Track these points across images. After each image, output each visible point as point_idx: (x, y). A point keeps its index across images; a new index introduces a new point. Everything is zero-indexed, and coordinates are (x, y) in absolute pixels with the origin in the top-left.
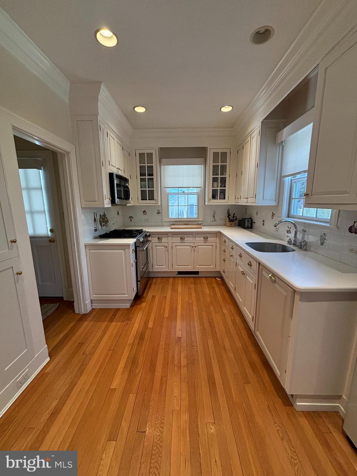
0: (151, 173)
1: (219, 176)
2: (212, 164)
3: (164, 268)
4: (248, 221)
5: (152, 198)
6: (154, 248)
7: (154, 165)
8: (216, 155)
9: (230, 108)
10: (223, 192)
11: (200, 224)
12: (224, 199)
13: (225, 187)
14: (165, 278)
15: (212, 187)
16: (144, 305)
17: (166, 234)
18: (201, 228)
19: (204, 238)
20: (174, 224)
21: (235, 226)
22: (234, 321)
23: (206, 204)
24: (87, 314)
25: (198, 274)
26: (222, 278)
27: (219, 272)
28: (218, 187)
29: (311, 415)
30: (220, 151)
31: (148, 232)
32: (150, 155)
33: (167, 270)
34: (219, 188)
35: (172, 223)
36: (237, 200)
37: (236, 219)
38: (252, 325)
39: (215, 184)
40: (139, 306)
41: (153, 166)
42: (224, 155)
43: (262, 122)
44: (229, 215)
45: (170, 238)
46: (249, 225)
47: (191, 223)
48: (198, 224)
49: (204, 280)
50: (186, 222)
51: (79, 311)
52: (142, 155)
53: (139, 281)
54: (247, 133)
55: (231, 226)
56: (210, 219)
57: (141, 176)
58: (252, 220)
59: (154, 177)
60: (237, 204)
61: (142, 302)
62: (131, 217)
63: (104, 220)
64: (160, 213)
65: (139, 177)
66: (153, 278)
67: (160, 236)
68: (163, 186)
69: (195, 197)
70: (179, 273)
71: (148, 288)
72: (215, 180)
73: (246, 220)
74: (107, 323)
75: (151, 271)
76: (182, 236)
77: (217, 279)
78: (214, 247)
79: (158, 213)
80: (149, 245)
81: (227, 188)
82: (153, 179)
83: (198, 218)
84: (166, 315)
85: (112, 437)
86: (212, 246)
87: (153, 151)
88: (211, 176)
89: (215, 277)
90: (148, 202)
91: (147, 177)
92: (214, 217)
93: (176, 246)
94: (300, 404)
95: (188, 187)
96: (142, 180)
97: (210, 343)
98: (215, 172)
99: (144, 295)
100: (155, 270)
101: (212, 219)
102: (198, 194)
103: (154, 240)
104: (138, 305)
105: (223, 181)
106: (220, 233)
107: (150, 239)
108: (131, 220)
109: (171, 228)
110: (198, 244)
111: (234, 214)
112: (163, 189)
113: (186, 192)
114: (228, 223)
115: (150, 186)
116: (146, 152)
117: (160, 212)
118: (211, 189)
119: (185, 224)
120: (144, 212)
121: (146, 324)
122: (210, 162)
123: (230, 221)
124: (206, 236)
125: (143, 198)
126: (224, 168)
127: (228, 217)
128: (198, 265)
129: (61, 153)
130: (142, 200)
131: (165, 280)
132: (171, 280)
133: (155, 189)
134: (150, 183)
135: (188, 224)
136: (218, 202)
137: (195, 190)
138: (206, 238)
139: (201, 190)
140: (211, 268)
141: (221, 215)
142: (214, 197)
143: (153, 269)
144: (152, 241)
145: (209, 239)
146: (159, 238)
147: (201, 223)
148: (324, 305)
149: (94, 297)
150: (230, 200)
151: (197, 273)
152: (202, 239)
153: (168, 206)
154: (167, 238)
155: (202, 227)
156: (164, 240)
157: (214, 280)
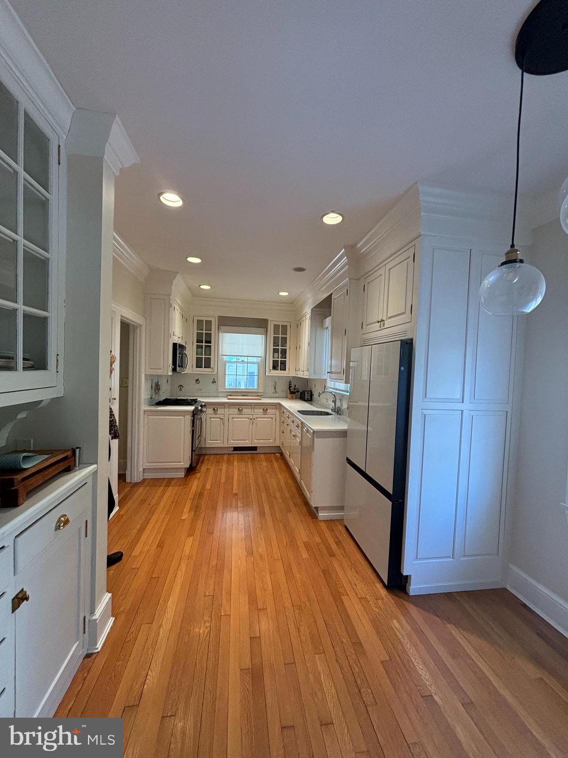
0: (208, 340)
1: (280, 348)
2: (272, 336)
3: (218, 444)
4: (308, 393)
5: (208, 365)
6: (208, 418)
7: (213, 332)
8: (276, 327)
9: (287, 294)
10: (284, 364)
11: (260, 396)
12: (285, 370)
13: (286, 358)
14: (219, 455)
15: (273, 358)
16: (198, 475)
17: (223, 405)
18: (260, 399)
19: (263, 410)
20: (231, 395)
21: (296, 399)
22: (286, 483)
23: (267, 374)
24: (139, 483)
25: (256, 450)
26: (282, 454)
27: (279, 446)
28: (278, 358)
29: (329, 522)
30: (281, 324)
31: (203, 402)
32: (209, 323)
33: (222, 446)
34: (280, 359)
35: (228, 394)
36: (298, 372)
37: (298, 391)
38: (298, 476)
39: (276, 354)
40: (193, 477)
41: (211, 333)
42: (285, 328)
43: (312, 309)
44: (290, 387)
45: (227, 410)
46: (309, 397)
47: (250, 394)
48: (258, 396)
49: (262, 456)
50: (244, 394)
51: (131, 479)
52: (200, 322)
53: (195, 451)
54: (303, 314)
55: (292, 398)
56: (270, 390)
57: (197, 342)
58: (311, 392)
59: (212, 344)
60: (297, 376)
61: (196, 473)
62: (181, 386)
63: (157, 388)
64: (215, 382)
65: (195, 344)
66: (205, 455)
67: (216, 407)
68: (220, 353)
69: (256, 366)
70: (236, 449)
71: (201, 463)
72: (275, 351)
73: (306, 392)
74: (163, 487)
75: (204, 446)
76: (240, 407)
77: (277, 454)
78: (274, 419)
79: (213, 382)
80: (203, 416)
81: (287, 360)
82: (210, 346)
83: (258, 389)
84: (223, 481)
85: (191, 534)
86: (272, 418)
87: (213, 319)
88: (272, 347)
89: (275, 453)
90: (203, 370)
91: (204, 344)
92: (275, 388)
93: (233, 418)
94: (322, 515)
95: (248, 356)
96: (198, 347)
97: (264, 495)
98: (276, 343)
99: (198, 468)
100: (207, 446)
101: (273, 390)
102: (258, 364)
103: (209, 411)
104: (192, 475)
105: (284, 352)
106: (279, 404)
107: (204, 409)
108: (181, 390)
109: (229, 399)
110: (257, 416)
111: (295, 386)
112: (220, 357)
113: (246, 360)
114: (289, 395)
115: (206, 353)
116: (204, 319)
117: (216, 380)
118: (272, 359)
119: (244, 396)
120: (197, 380)
121: (204, 487)
122: (271, 334)
123: (292, 393)
124: (265, 408)
125: (199, 365)
126: (284, 340)
127: (289, 388)
128: (257, 440)
129: (134, 326)
130: (196, 367)
131: (218, 457)
132: (226, 457)
133: (212, 357)
134: (207, 350)
135: (247, 396)
136: (278, 373)
137: (255, 360)
138: (265, 411)
139: (261, 360)
140: (270, 443)
141: (282, 387)
142: (275, 368)
143: (205, 444)
144: (207, 413)
145: (268, 411)
146: (214, 409)
147: (261, 394)
148: (329, 441)
149: (148, 465)
150: (290, 372)
151: (255, 448)
152: (262, 411)
153: (225, 375)
154: (223, 410)
155: (262, 399)
156: (220, 411)
157: (273, 455)
